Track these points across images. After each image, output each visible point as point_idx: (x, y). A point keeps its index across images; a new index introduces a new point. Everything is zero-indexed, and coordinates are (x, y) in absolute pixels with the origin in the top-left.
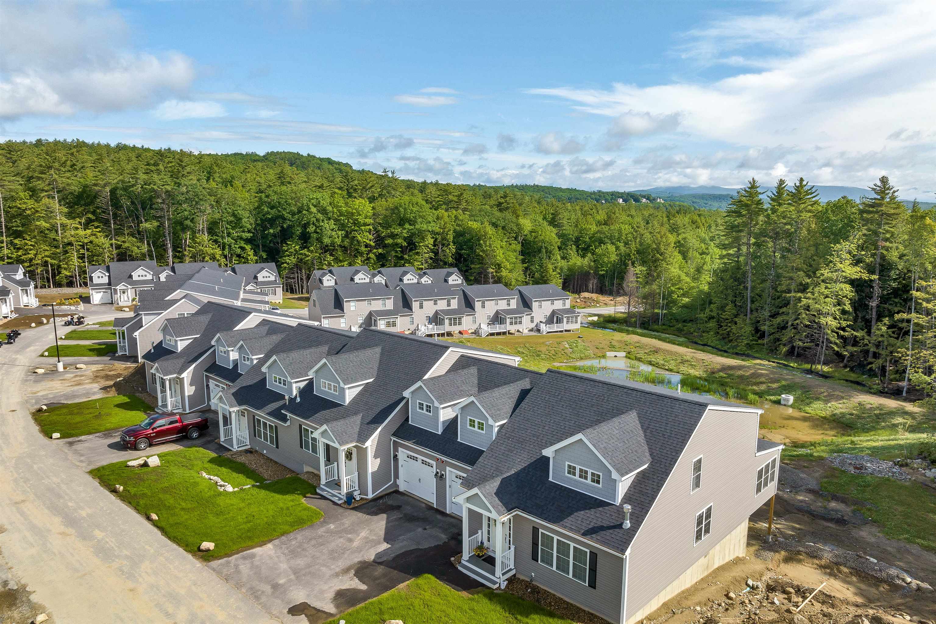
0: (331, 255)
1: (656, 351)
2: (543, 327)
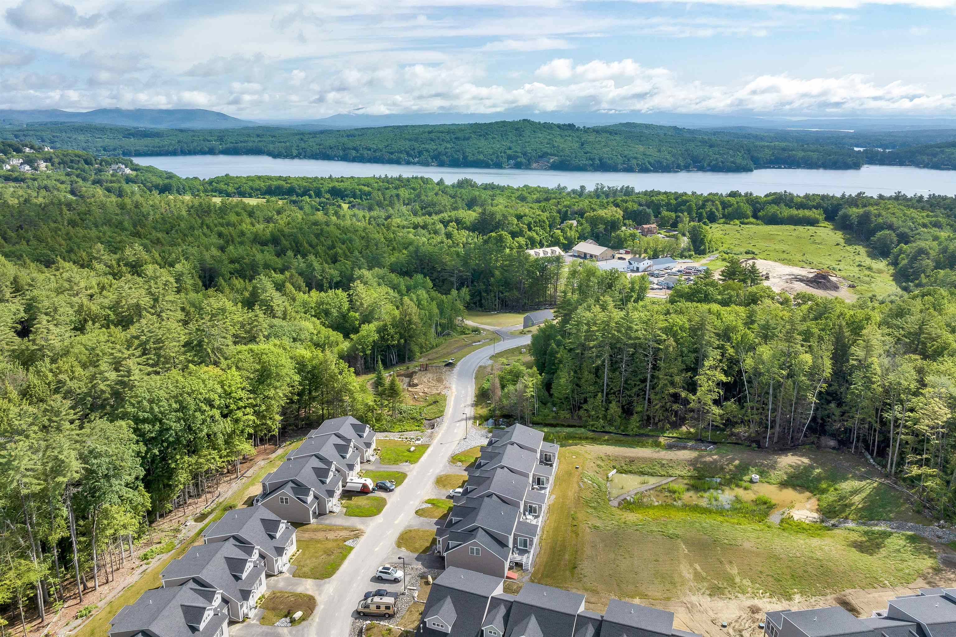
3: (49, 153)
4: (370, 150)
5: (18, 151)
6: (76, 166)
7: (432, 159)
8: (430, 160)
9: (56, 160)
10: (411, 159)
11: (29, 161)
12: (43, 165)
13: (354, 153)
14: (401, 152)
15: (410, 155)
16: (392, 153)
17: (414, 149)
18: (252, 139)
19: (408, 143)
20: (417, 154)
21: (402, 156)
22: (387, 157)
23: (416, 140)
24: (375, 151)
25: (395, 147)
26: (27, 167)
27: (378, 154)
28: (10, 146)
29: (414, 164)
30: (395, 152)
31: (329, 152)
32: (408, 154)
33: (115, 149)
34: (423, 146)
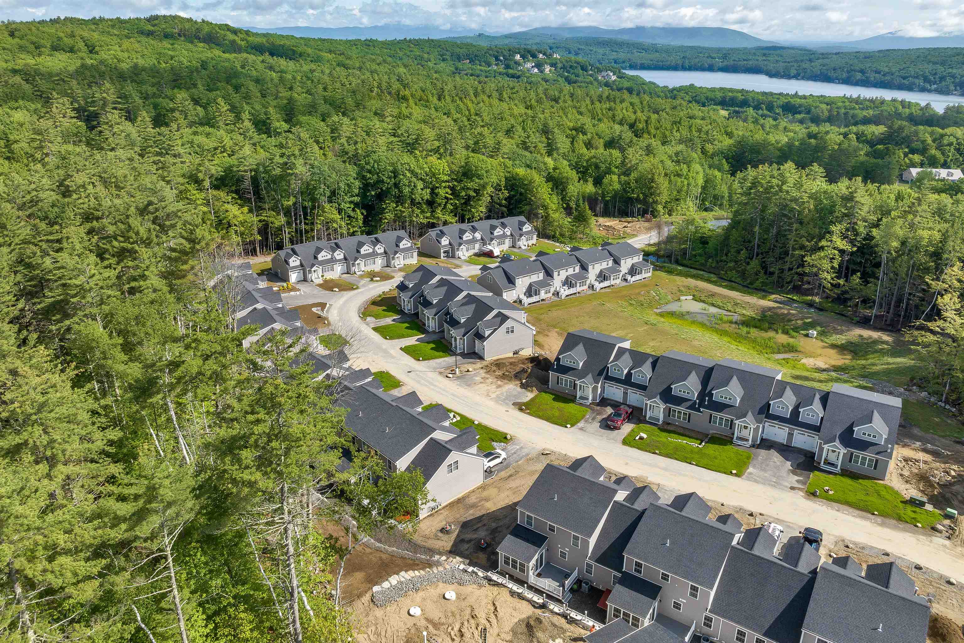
0: (418, 208)
1: (713, 295)
2: (629, 277)
3: (556, 59)
4: (879, 73)
5: (534, 56)
6: (572, 71)
7: (955, 86)
8: (952, 87)
9: (559, 65)
10: (928, 86)
11: (539, 66)
12: (547, 69)
13: (859, 76)
14: (917, 77)
15: (930, 82)
16: (904, 78)
17: (935, 74)
18: (757, 58)
19: (930, 67)
20: (938, 80)
21: (917, 81)
22: (898, 81)
23: (943, 63)
24: (884, 75)
25: (912, 71)
26: (536, 70)
27: (888, 78)
28: (529, 52)
29: (929, 91)
30: (910, 76)
31: (832, 74)
32: (926, 80)
33: (624, 62)
34: (950, 70)
